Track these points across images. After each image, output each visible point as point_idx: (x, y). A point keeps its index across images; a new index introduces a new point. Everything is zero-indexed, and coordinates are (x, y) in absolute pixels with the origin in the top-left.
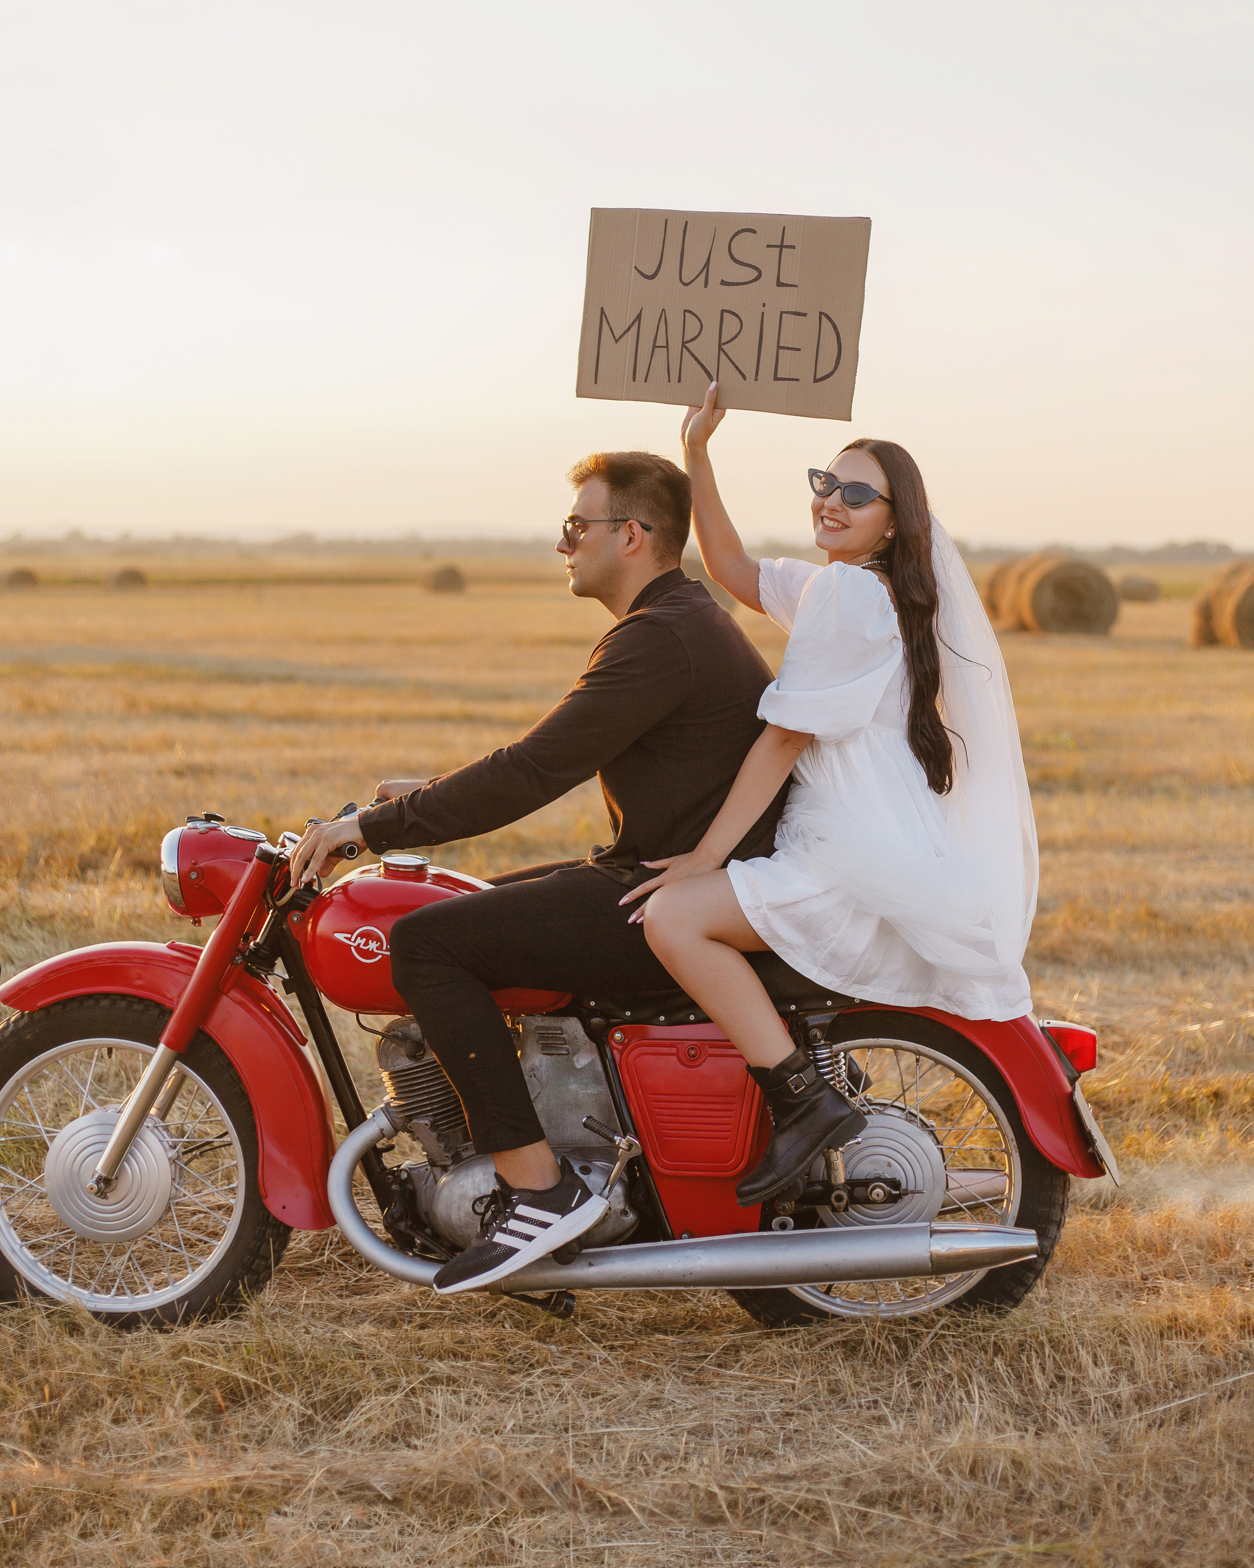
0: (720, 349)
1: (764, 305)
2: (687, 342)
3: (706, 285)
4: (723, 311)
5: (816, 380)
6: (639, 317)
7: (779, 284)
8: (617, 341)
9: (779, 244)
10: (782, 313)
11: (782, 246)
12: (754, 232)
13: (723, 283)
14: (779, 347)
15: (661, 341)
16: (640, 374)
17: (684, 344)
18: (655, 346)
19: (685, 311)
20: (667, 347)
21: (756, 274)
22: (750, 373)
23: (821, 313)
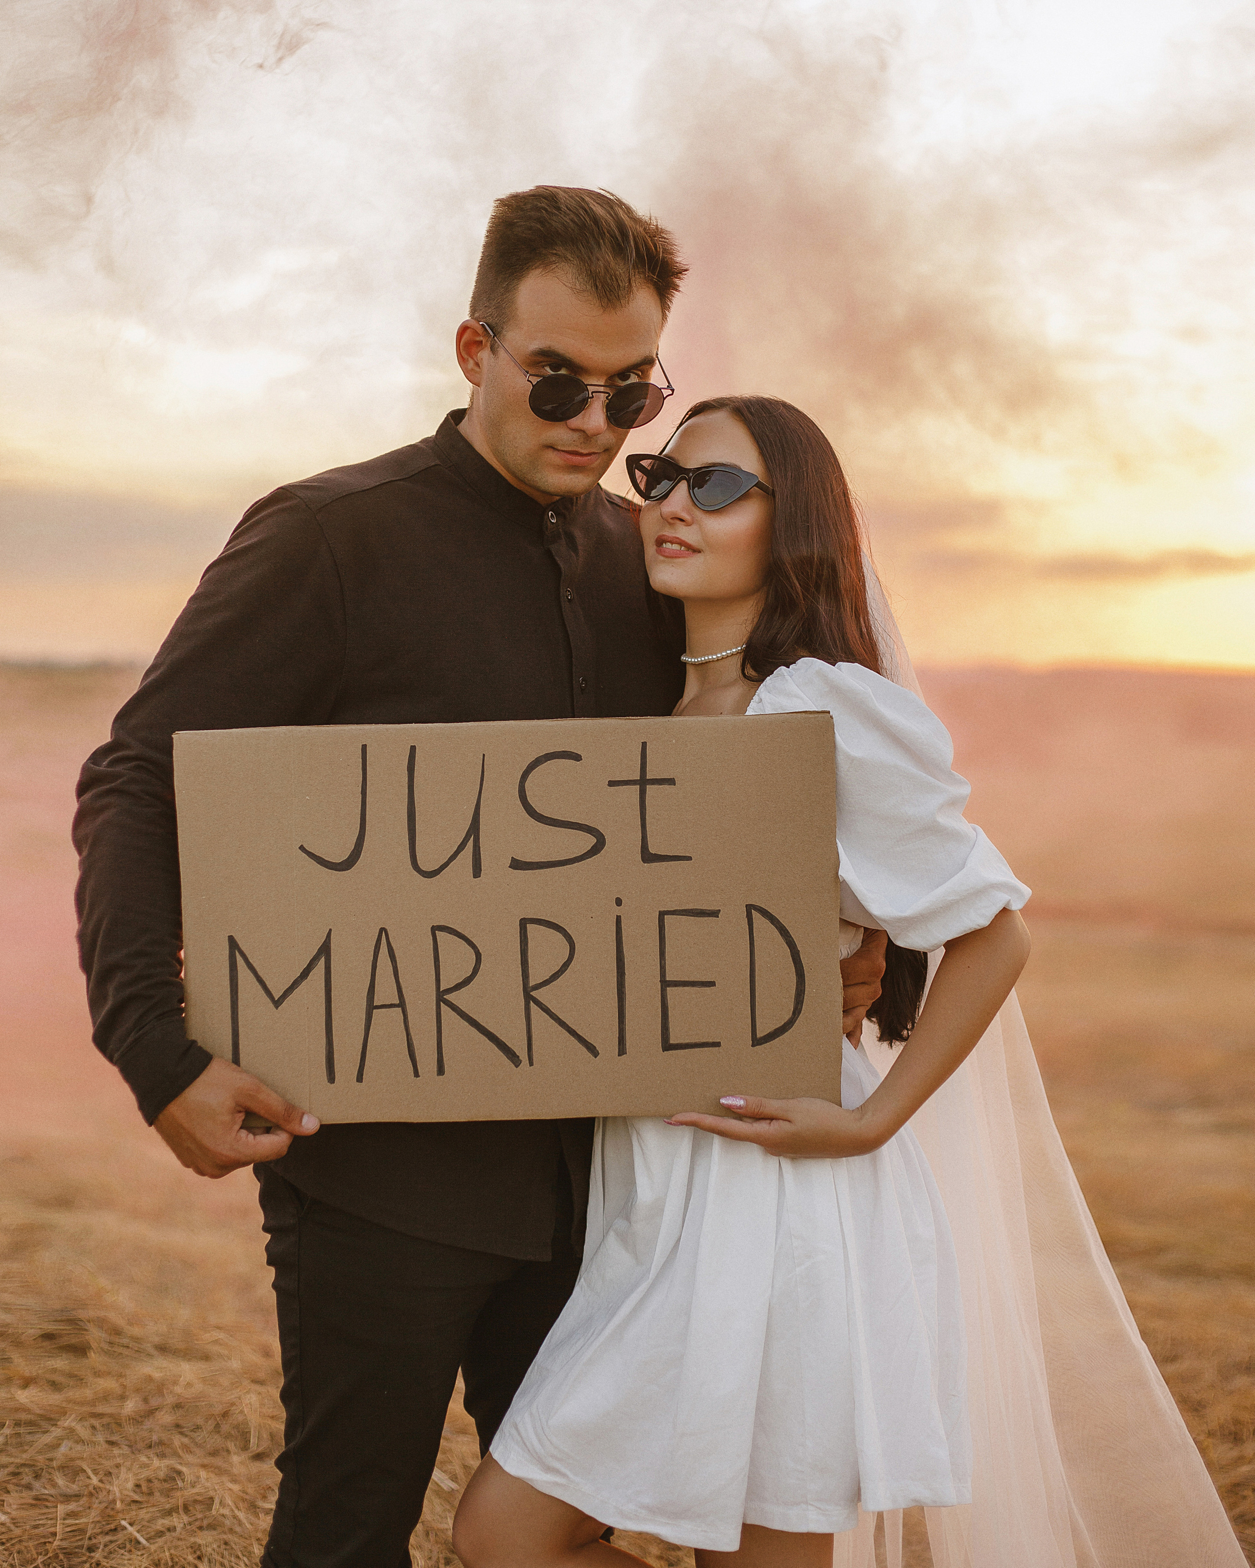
0: (528, 998)
1: (619, 902)
2: (449, 991)
3: (477, 871)
4: (524, 923)
5: (757, 1041)
6: (325, 950)
7: (648, 857)
8: (277, 1003)
9: (637, 776)
10: (662, 914)
11: (643, 782)
12: (577, 757)
13: (516, 864)
14: (665, 984)
15: (386, 992)
16: (346, 1064)
17: (441, 997)
18: (371, 1007)
19: (434, 929)
20: (402, 1005)
21: (590, 841)
22: (607, 1042)
23: (750, 908)
